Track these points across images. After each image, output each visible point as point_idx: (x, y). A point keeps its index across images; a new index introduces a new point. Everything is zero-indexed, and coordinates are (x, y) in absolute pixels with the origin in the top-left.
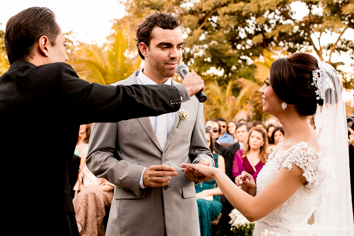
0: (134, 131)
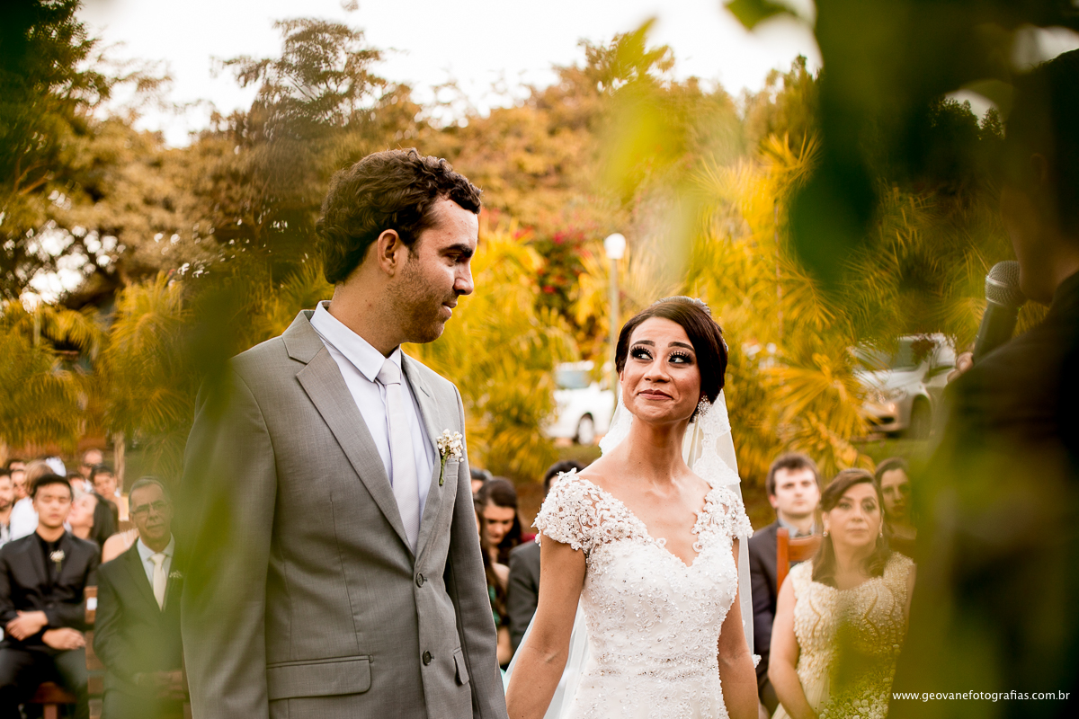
0: (338, 497)
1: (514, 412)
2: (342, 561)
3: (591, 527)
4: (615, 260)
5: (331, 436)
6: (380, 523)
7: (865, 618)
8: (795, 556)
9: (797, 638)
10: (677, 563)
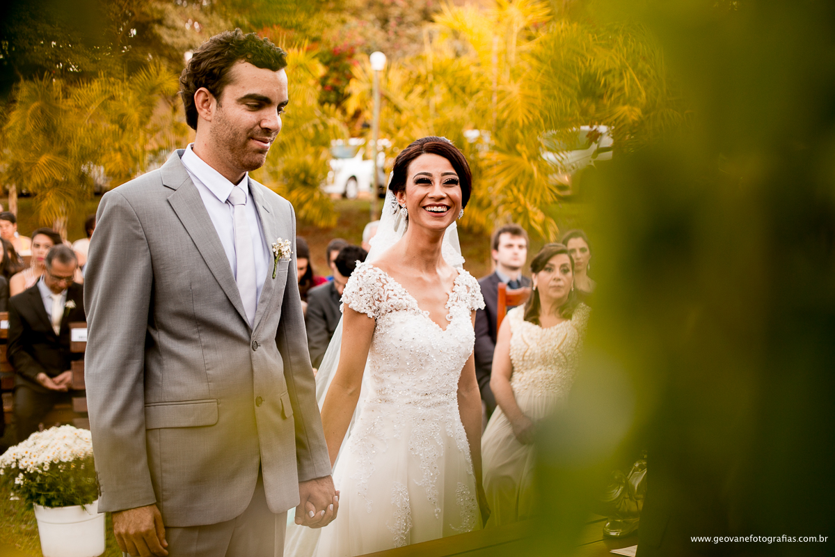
0: (196, 286)
1: (302, 176)
2: (199, 332)
3: (381, 301)
4: (376, 71)
5: (192, 242)
6: (226, 304)
7: (558, 348)
8: (511, 302)
9: (511, 360)
10: (436, 328)
